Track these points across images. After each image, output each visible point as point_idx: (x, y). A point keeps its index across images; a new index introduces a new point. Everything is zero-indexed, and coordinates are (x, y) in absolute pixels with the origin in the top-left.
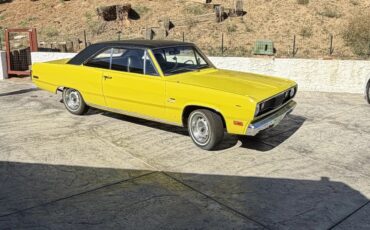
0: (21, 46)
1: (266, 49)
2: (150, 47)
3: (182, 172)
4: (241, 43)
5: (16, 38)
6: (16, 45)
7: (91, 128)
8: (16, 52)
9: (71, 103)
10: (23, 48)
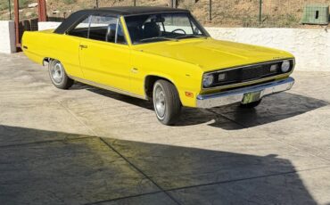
0: (33, 15)
1: (317, 17)
2: (123, 14)
3: (120, 139)
4: (290, 10)
5: (30, 6)
6: (28, 14)
7: (66, 100)
8: (27, 22)
9: (56, 76)
10: (34, 18)
